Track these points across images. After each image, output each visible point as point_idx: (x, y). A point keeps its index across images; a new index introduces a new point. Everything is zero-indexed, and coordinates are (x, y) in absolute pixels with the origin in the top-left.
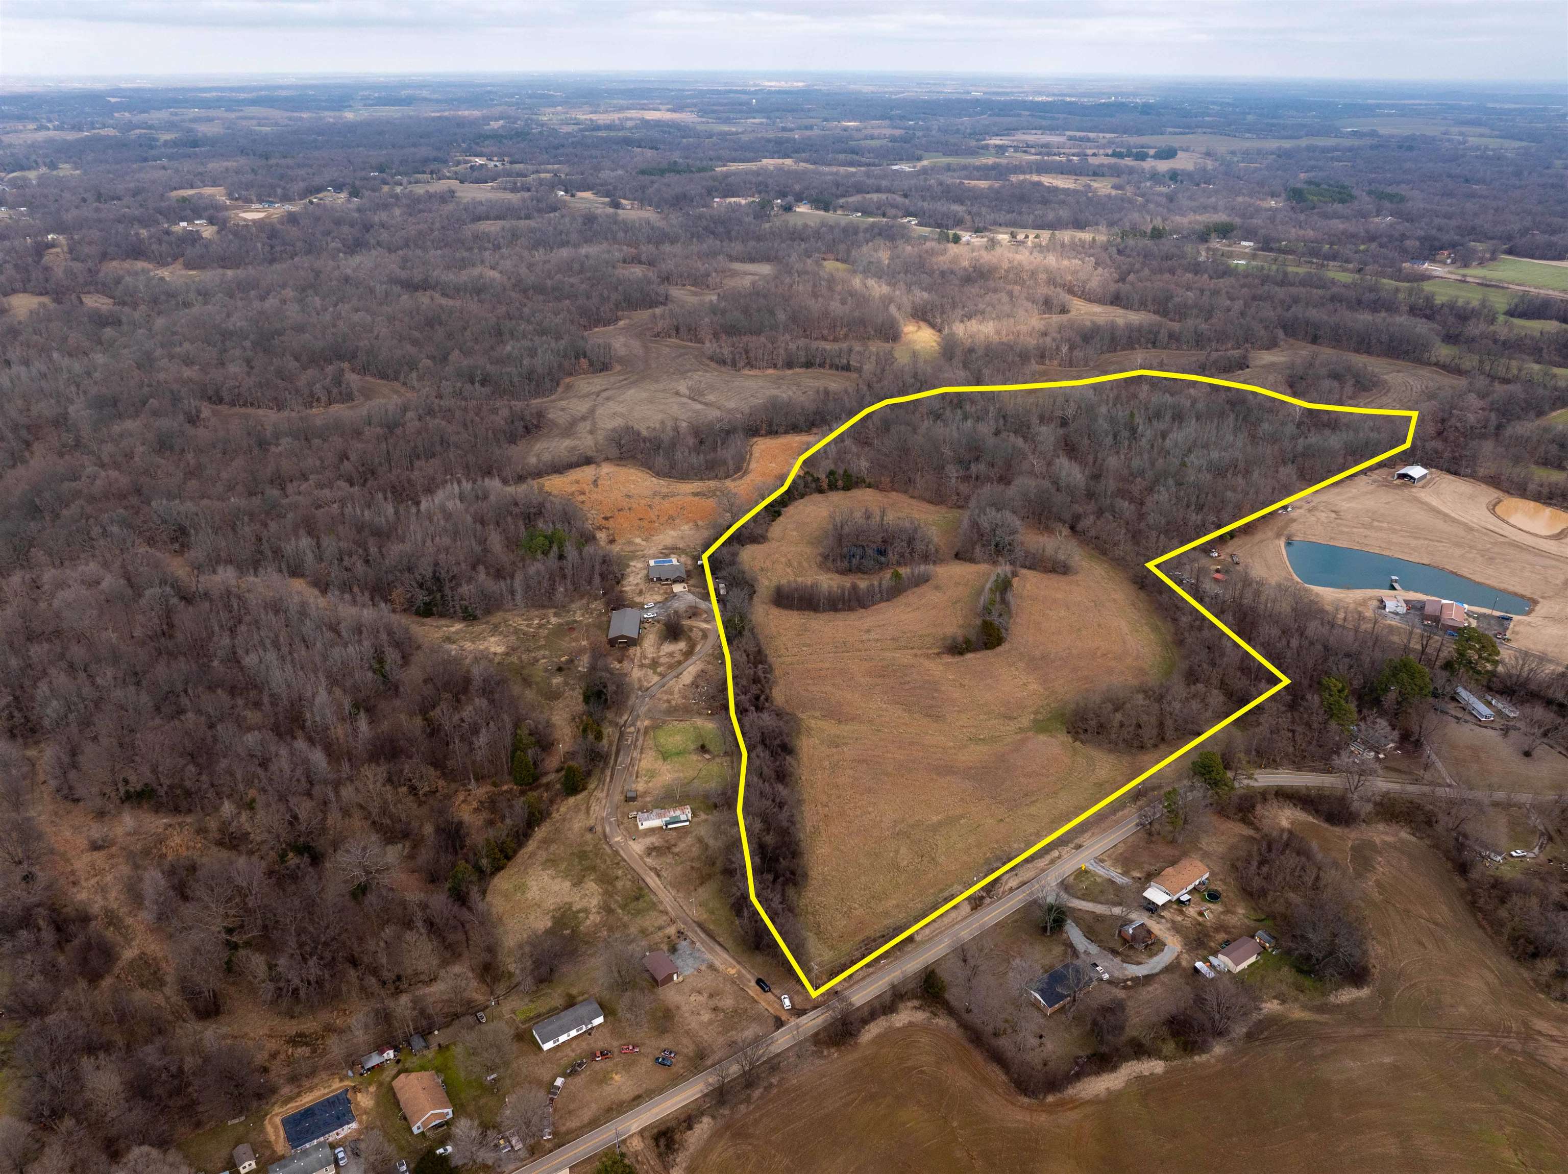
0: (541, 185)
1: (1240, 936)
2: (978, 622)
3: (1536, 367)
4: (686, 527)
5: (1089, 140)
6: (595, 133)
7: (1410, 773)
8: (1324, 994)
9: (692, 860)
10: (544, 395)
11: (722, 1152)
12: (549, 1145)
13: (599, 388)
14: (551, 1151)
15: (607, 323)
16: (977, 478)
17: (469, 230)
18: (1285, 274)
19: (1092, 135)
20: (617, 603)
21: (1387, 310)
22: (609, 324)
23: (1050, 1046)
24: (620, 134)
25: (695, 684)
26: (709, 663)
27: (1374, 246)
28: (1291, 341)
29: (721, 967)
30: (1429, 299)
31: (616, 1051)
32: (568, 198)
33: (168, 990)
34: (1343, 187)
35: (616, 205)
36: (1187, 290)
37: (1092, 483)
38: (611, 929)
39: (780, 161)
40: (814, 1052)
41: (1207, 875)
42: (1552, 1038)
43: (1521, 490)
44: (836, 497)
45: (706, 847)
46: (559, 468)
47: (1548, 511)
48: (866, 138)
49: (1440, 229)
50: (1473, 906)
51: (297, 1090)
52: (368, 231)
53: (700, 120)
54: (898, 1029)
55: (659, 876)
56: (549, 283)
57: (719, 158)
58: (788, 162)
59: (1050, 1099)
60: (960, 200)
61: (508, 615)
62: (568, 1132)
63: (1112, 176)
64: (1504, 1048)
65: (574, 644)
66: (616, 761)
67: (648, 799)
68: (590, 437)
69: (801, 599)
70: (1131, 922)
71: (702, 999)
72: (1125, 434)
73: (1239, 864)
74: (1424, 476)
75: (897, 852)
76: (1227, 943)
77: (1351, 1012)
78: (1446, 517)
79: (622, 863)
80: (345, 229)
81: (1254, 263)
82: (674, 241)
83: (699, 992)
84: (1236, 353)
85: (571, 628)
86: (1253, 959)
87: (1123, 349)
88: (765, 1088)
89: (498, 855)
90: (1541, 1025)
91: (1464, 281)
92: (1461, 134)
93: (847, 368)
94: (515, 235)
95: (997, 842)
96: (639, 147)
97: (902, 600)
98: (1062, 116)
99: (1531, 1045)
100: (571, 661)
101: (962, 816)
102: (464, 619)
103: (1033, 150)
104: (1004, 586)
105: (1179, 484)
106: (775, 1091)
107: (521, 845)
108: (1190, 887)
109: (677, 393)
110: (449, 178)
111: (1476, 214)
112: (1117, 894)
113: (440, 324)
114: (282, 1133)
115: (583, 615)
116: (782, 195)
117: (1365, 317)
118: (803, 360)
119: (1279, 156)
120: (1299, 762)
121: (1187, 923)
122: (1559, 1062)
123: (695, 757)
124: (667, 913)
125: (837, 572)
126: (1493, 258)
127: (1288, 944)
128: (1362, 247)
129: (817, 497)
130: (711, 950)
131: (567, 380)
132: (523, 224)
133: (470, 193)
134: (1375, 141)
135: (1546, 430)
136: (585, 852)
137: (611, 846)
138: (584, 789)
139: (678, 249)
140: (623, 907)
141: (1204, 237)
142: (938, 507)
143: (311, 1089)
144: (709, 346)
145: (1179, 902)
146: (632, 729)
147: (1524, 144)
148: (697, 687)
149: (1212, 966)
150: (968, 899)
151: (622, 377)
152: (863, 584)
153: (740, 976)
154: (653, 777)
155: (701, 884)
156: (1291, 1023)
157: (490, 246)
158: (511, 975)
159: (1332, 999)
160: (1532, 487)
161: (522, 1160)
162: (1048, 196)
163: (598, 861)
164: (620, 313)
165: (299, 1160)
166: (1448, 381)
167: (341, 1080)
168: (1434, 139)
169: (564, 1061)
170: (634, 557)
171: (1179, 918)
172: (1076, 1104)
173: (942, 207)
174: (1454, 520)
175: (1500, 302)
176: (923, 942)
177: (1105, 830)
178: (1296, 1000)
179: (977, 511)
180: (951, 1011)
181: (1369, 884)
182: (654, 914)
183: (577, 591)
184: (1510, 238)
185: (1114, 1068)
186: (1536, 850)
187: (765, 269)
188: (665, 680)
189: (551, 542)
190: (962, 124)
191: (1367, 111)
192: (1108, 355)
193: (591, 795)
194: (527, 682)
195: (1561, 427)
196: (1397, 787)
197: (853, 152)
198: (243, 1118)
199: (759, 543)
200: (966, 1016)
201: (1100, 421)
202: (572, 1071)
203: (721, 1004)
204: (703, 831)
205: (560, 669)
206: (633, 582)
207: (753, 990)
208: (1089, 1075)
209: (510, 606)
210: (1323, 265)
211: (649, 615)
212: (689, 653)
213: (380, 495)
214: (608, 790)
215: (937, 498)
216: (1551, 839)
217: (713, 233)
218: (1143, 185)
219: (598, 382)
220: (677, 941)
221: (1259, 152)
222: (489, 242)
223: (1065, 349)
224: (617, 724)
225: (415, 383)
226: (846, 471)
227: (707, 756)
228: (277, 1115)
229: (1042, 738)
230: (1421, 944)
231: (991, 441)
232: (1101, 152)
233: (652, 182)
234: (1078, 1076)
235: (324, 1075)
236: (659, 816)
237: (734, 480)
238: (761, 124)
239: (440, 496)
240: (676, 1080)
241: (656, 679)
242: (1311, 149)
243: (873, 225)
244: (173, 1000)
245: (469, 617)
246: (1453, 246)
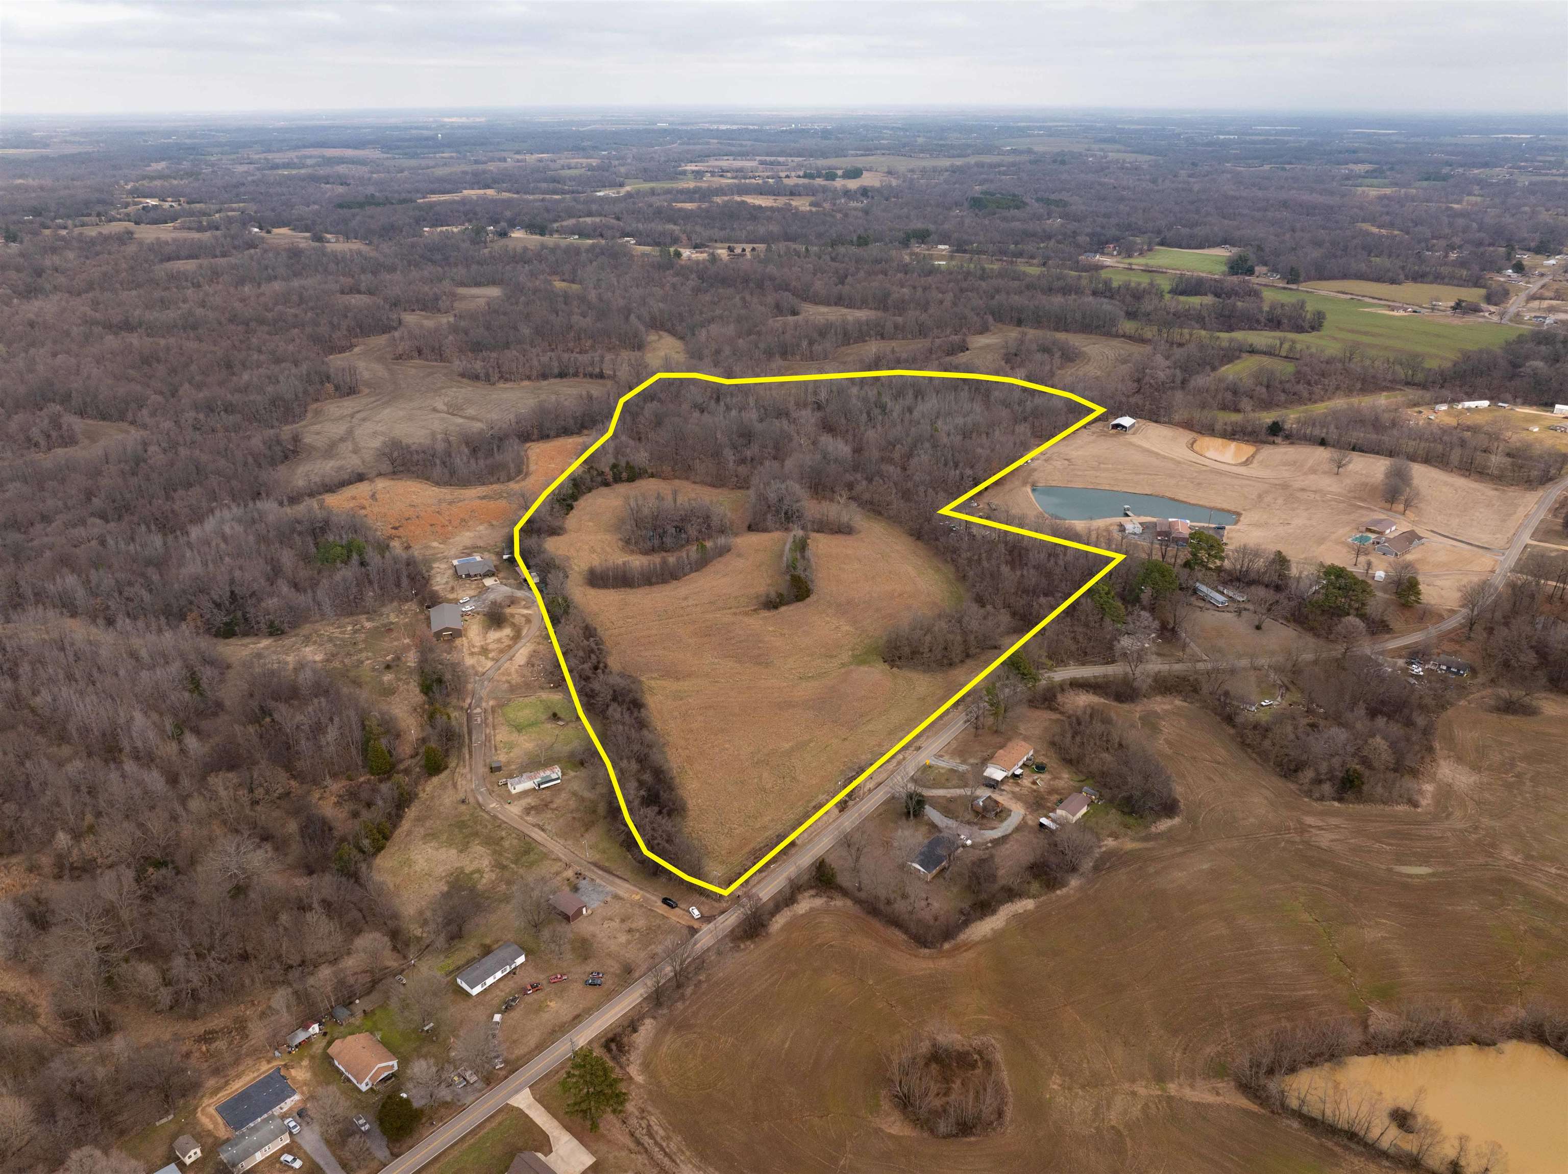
0: (231, 223)
1: (1070, 794)
2: (788, 577)
3: (1203, 333)
4: (481, 528)
5: (779, 164)
6: (275, 172)
7: (1172, 655)
8: (1147, 827)
9: (572, 812)
10: (294, 422)
11: (672, 1041)
12: (503, 1073)
13: (350, 411)
14: (506, 1077)
15: (342, 350)
16: (752, 459)
17: (161, 270)
18: (983, 270)
19: (781, 159)
20: (431, 601)
21: (1076, 293)
22: (344, 351)
23: (936, 905)
24: (303, 171)
25: (530, 663)
26: (539, 644)
27: (1052, 243)
28: (1000, 325)
29: (626, 896)
30: (1107, 283)
31: (544, 982)
32: (264, 234)
33: (42, 1021)
34: (1014, 195)
35: (319, 239)
36: (902, 287)
37: (856, 455)
38: (509, 883)
39: (481, 192)
40: (731, 949)
41: (1031, 753)
42: (1320, 828)
43: (1210, 430)
44: (622, 489)
45: (583, 799)
46: (331, 488)
47: (1233, 446)
48: (563, 168)
49: (1103, 227)
50: (1244, 744)
51: (223, 1080)
52: (40, 276)
53: (386, 156)
54: (802, 915)
55: (543, 830)
56: (269, 315)
57: (417, 191)
58: (490, 192)
59: (947, 946)
60: (672, 220)
61: (317, 626)
62: (518, 1059)
63: (808, 195)
64: (1288, 842)
65: (396, 643)
66: (470, 739)
67: (513, 767)
68: (354, 456)
69: (615, 578)
70: (978, 798)
71: (616, 924)
72: (877, 411)
73: (1057, 739)
74: (1133, 425)
75: (760, 777)
76: (1061, 801)
77: (1170, 837)
78: (1157, 455)
79: (504, 826)
80: (12, 274)
81: (954, 263)
82: (392, 269)
83: (611, 919)
84: (956, 338)
85: (389, 629)
86: (1084, 810)
87: (856, 342)
88: (696, 985)
89: (378, 836)
90: (1310, 820)
91: (1131, 269)
92: (1102, 150)
93: (601, 376)
94: (215, 275)
95: (846, 756)
96: (327, 183)
97: (710, 569)
98: (749, 143)
99: (1307, 835)
100: (398, 658)
101: (810, 741)
102: (271, 634)
103: (729, 175)
104: (802, 546)
105: (935, 446)
106: (705, 986)
107: (395, 826)
108: (1021, 763)
109: (435, 410)
110: (120, 220)
111: (1128, 214)
112: (962, 780)
113: (158, 361)
114: (220, 1120)
115: (397, 616)
116: (495, 222)
117: (1058, 300)
118: (556, 371)
119: (954, 172)
120: (1083, 658)
121: (1025, 791)
122: (1328, 844)
123: (549, 726)
124: (560, 860)
125: (641, 553)
126: (1150, 250)
127: (1107, 793)
128: (1042, 245)
129: (604, 490)
130: (612, 884)
131: (315, 406)
132: (222, 261)
133: (148, 233)
134: (1032, 157)
135: (1220, 380)
136: (463, 822)
137: (487, 813)
138: (446, 768)
139: (397, 276)
140: (516, 862)
141: (905, 243)
142: (720, 490)
143: (239, 1076)
144: (458, 364)
145: (1015, 776)
146: (478, 710)
147: (1153, 157)
148: (533, 666)
149: (1053, 821)
150: (836, 805)
151: (373, 399)
152: (672, 559)
153: (646, 900)
154: (512, 748)
155: (587, 830)
156: (1126, 853)
157: (189, 284)
158: (419, 939)
159: (1153, 829)
160: (1218, 427)
161: (480, 1091)
162: (755, 213)
163: (479, 827)
164: (354, 340)
165: (249, 1135)
166: (1137, 350)
167: (269, 1062)
168: (1081, 154)
169: (496, 1001)
170: (436, 560)
171: (1017, 789)
172: (968, 946)
173: (658, 227)
174: (1165, 457)
175: (1165, 284)
176: (804, 845)
177: (936, 733)
178: (1126, 835)
179: (762, 486)
180: (845, 892)
181: (1160, 744)
182: (547, 863)
183: (384, 597)
184: (1159, 232)
185: (994, 912)
186: (1279, 699)
187: (494, 292)
188: (499, 664)
189: (350, 551)
190: (655, 152)
191: (1022, 132)
192: (843, 349)
193: (453, 772)
194: (357, 683)
195: (1231, 377)
196: (1167, 667)
197: (555, 180)
198: (171, 1117)
199: (559, 535)
200: (858, 894)
201: (854, 401)
202: (507, 1007)
203: (634, 926)
204: (575, 786)
205: (388, 667)
206: (440, 581)
207: (662, 909)
208: (974, 921)
209: (318, 617)
210: (1012, 262)
211: (468, 608)
212: (517, 637)
213: (143, 527)
214: (470, 765)
215: (718, 481)
216: (1287, 689)
217: (431, 260)
218: (838, 202)
219: (348, 405)
220: (576, 881)
221: (934, 170)
222: (187, 280)
223: (805, 344)
224: (462, 708)
225: (147, 420)
226: (628, 463)
227: (561, 723)
228: (209, 1105)
229: (864, 668)
230: (1210, 779)
231: (759, 427)
232: (793, 174)
233: (354, 216)
234: (966, 923)
235: (249, 1061)
236: (530, 778)
237: (517, 482)
238: (452, 158)
239: (210, 524)
240: (610, 995)
241: (489, 664)
242: (980, 165)
243: (593, 247)
244: (53, 1028)
245: (275, 631)
246: (1116, 240)
